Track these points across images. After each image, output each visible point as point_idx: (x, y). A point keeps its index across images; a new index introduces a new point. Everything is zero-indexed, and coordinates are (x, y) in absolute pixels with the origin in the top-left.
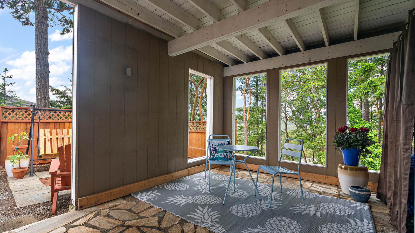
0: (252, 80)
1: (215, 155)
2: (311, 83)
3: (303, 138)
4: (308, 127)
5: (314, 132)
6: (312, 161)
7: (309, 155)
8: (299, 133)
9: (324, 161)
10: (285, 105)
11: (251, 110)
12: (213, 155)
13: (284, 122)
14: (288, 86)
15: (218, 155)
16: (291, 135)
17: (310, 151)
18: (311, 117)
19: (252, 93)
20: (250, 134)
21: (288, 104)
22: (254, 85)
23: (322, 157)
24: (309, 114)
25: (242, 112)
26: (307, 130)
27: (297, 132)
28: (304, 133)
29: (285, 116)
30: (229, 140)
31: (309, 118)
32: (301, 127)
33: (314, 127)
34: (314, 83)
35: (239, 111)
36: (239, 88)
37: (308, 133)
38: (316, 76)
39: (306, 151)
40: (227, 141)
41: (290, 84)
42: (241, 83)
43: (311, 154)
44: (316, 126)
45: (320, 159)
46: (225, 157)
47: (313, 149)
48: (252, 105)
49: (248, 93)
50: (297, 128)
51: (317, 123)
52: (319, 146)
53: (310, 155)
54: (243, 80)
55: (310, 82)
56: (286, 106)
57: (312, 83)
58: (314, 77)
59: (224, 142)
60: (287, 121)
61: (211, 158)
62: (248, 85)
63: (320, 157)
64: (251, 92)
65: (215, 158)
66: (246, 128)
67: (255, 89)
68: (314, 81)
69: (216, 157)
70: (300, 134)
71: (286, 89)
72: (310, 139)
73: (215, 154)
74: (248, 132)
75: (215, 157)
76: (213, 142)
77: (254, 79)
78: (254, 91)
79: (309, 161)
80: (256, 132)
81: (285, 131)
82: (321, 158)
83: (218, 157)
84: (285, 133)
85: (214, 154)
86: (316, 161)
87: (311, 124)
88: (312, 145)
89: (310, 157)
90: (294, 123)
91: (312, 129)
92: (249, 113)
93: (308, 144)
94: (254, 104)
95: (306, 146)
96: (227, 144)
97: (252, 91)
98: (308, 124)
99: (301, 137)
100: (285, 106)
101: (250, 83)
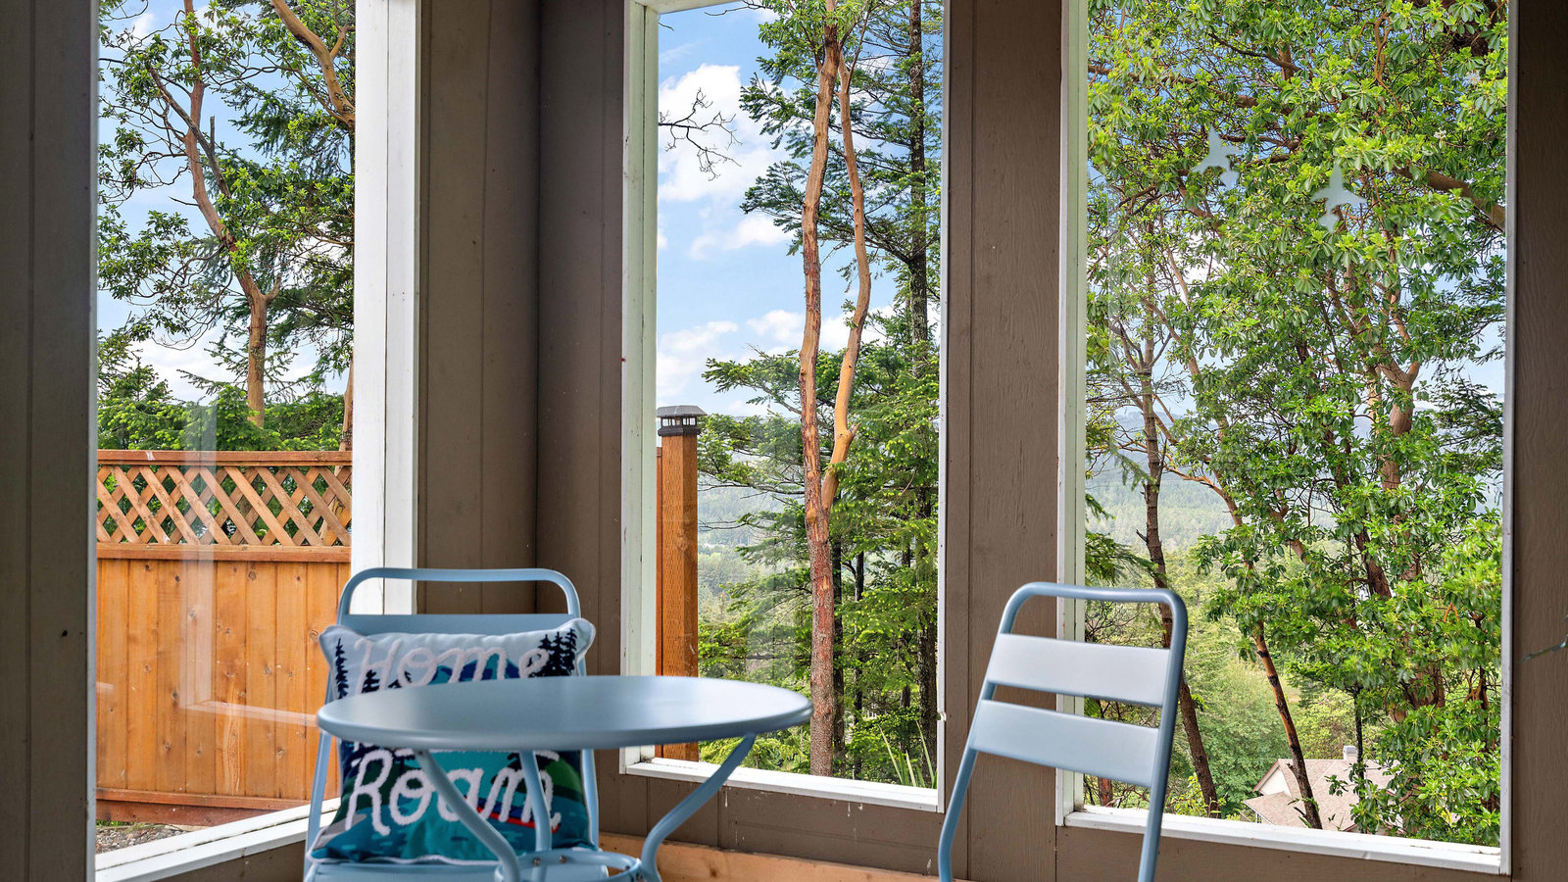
0: (873, 119)
1: (385, 801)
2: (1343, 143)
3: (1281, 599)
4: (1323, 515)
5: (1372, 549)
6: (1352, 786)
7: (1325, 732)
8: (1251, 558)
9: (1449, 787)
10: (1147, 335)
11: (869, 378)
12: (364, 802)
13: (1138, 473)
14: (1162, 170)
15: (424, 794)
16: (1190, 582)
17: (1335, 704)
18: (1346, 425)
19: (881, 233)
20: (868, 579)
21: (1166, 331)
22: (901, 165)
23: (1432, 753)
24: (1323, 404)
25: (792, 397)
26: (1311, 533)
27: (1239, 554)
28: (1289, 558)
29: (1141, 424)
30: (565, 628)
31: (1329, 437)
32: (1271, 510)
33: (1372, 509)
34: (1370, 144)
35: (769, 385)
36: (765, 187)
37: (1322, 558)
38: (1380, 88)
39: (1304, 704)
40: (541, 634)
41: (1181, 154)
42: (783, 144)
43: (1336, 728)
44: (1381, 503)
45: (1418, 770)
46: (503, 817)
47: (1355, 690)
48: (875, 335)
49: (843, 232)
50: (1239, 522)
51: (1386, 481)
52: (1409, 664)
53: (1332, 738)
54: (806, 123)
55: (1333, 136)
56: (1151, 344)
57: (1349, 138)
58: (1368, 92)
59: (505, 645)
60: (1157, 466)
61: (347, 837)
62: (842, 160)
63: (1418, 757)
64: (870, 228)
65: (384, 831)
66: (823, 525)
67: (906, 194)
68: (1366, 124)
69: (400, 820)
70: (1261, 568)
71: (1153, 208)
72: (1339, 610)
73: (385, 791)
74: (854, 563)
75: (386, 819)
76: (378, 654)
77: (895, 117)
78: (889, 212)
79: (1332, 791)
80: (913, 563)
81: (1143, 553)
82: (1427, 762)
83: (421, 826)
84: (1143, 563)
85: (373, 790)
86: (1381, 787)
87: (1345, 488)
88: (1354, 658)
89: (1333, 753)
90: (1213, 479)
91: (1351, 523)
92: (854, 405)
93: (1324, 655)
94: (897, 328)
95: (1306, 666)
96: (537, 666)
97: (878, 214)
98: (1323, 488)
99: (1270, 598)
100: (1143, 349)
101: (860, 143)
